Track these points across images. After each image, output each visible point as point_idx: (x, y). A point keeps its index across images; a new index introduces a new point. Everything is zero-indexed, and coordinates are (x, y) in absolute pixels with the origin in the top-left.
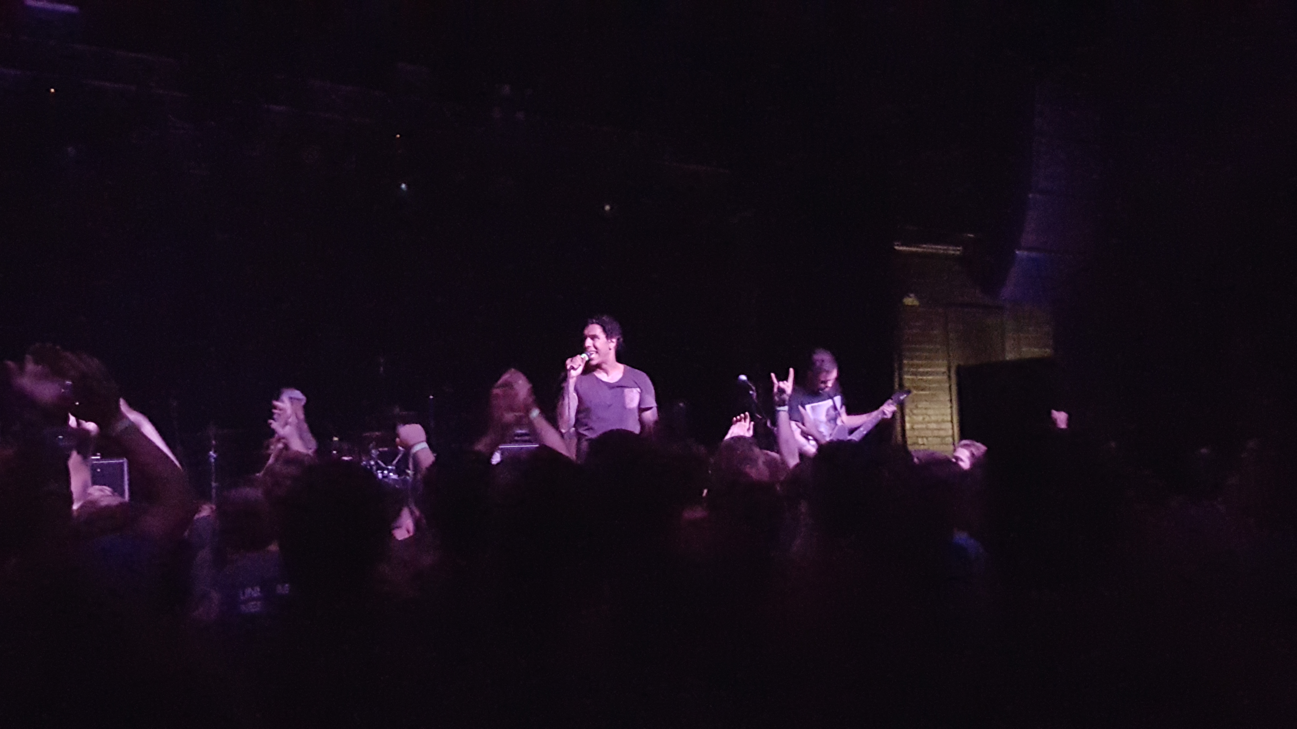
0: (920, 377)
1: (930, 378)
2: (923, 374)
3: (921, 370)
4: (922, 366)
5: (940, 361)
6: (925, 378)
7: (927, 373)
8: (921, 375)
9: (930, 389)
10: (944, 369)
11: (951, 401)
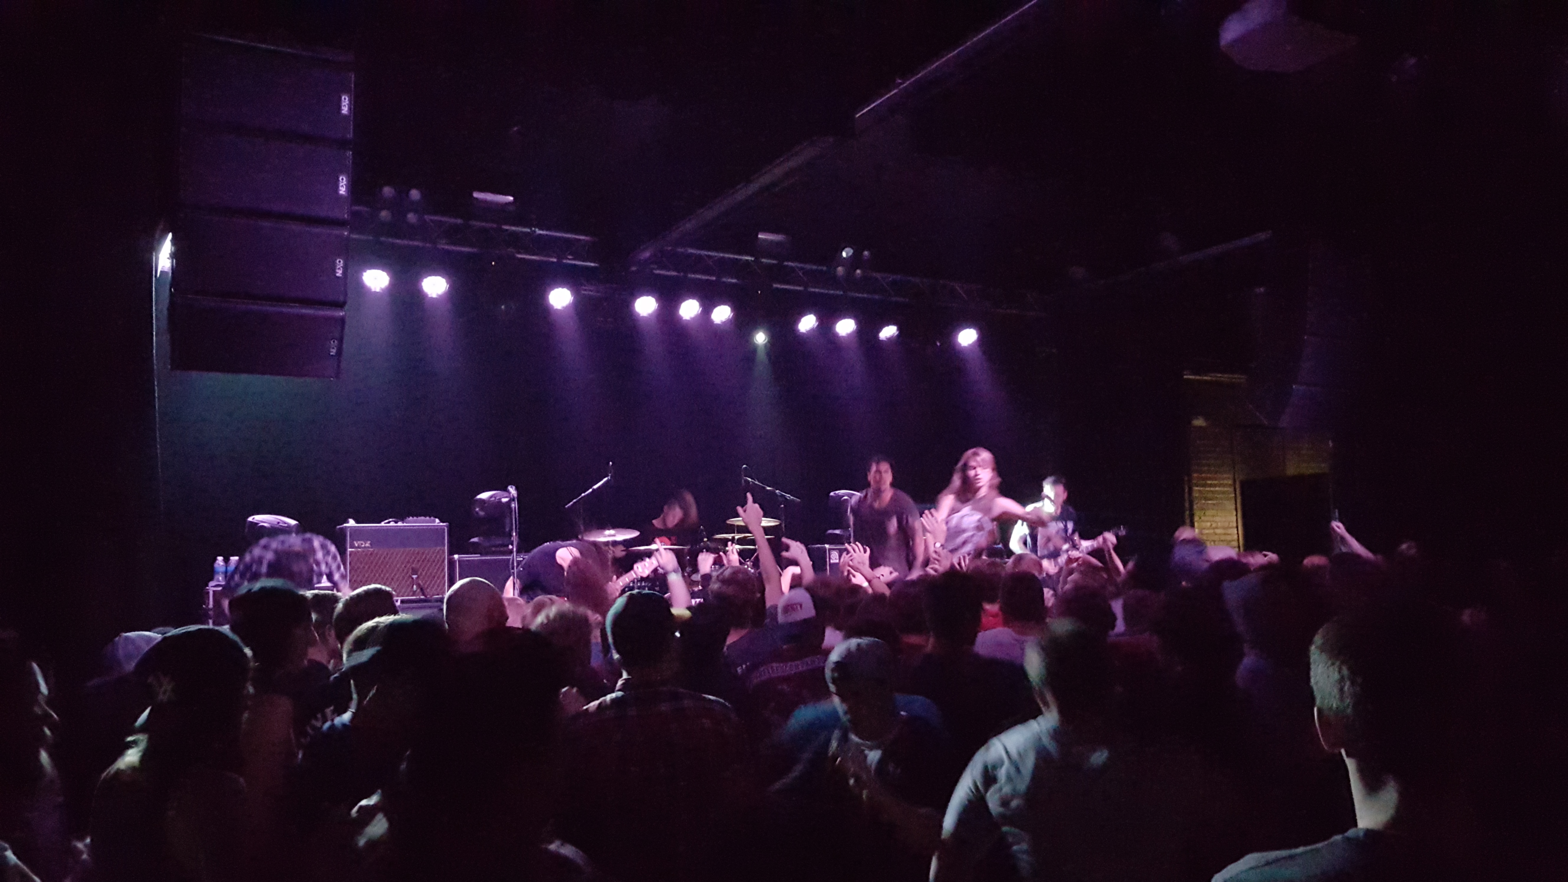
1: (1217, 489)
2: (1211, 485)
3: (1209, 482)
4: (1210, 479)
5: (1225, 476)
6: (1212, 489)
7: (1215, 486)
8: (1207, 487)
9: (1218, 498)
10: (1230, 482)
11: (1236, 510)
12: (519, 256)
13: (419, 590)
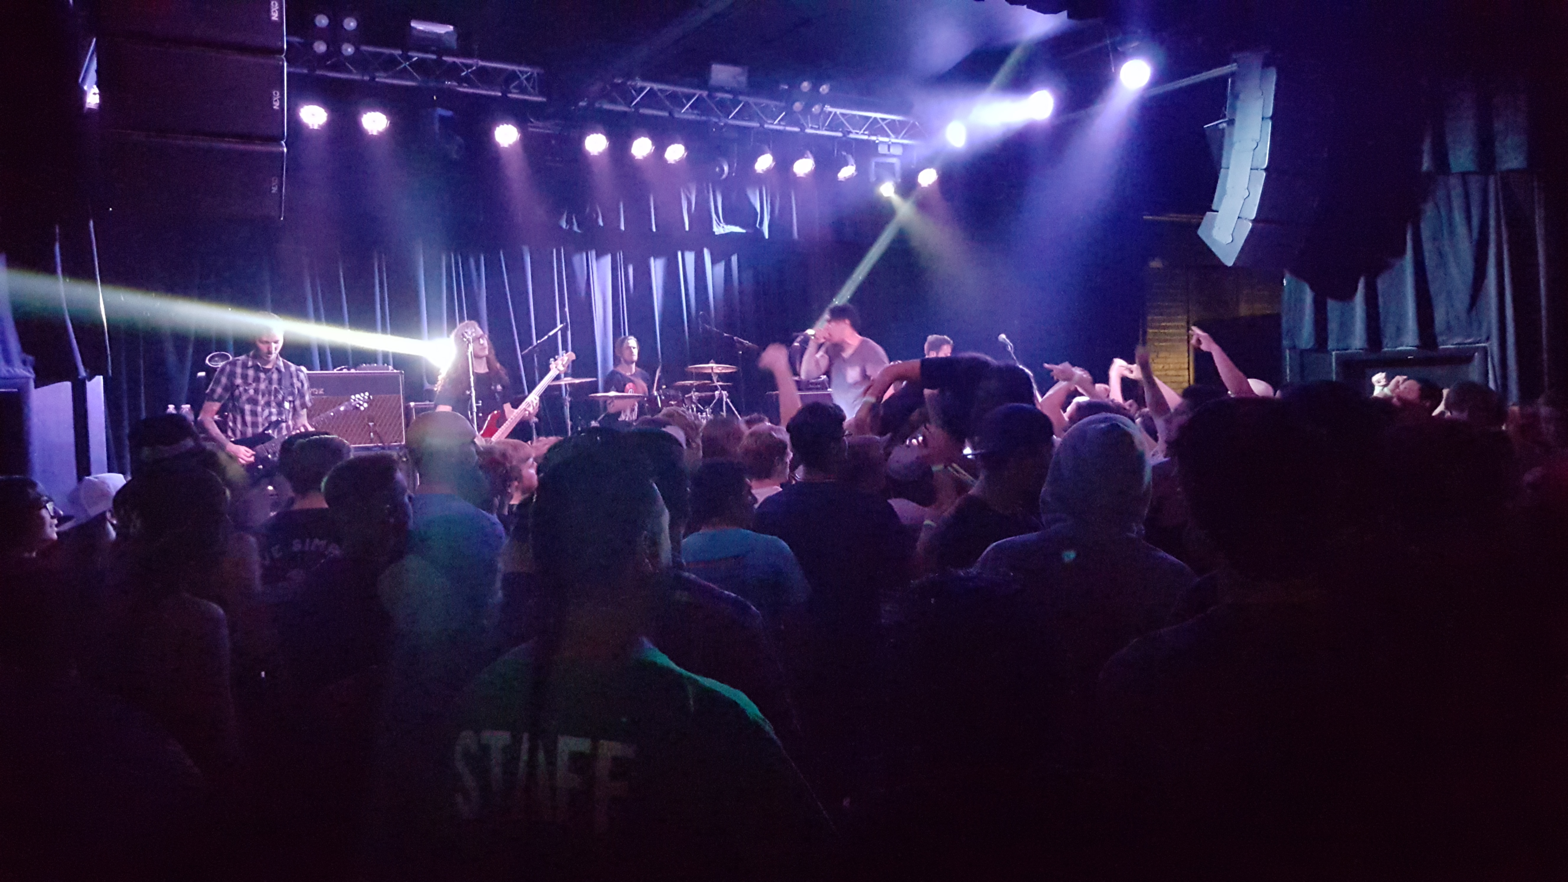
0: (1162, 331)
1: (1171, 331)
2: (1165, 328)
3: (1163, 324)
4: (1164, 321)
5: (1180, 317)
6: (1166, 331)
7: (1169, 327)
8: (1162, 329)
9: (1170, 340)
10: (1184, 324)
12: (461, 89)
13: (376, 438)
